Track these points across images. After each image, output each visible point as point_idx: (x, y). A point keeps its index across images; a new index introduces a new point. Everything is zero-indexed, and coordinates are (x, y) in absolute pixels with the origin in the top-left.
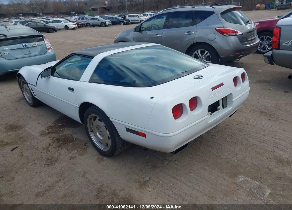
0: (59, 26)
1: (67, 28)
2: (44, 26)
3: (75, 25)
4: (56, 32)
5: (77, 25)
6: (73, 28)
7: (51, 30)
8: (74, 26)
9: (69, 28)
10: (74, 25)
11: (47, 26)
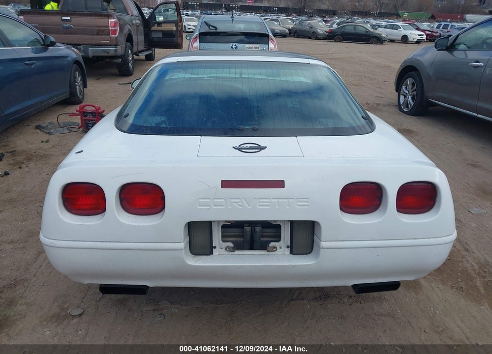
0: (391, 35)
1: (405, 39)
2: (365, 32)
3: (423, 35)
4: (382, 43)
5: (425, 37)
6: (415, 40)
7: (375, 39)
8: (419, 37)
9: (409, 40)
10: (419, 35)
11: (370, 33)
